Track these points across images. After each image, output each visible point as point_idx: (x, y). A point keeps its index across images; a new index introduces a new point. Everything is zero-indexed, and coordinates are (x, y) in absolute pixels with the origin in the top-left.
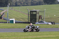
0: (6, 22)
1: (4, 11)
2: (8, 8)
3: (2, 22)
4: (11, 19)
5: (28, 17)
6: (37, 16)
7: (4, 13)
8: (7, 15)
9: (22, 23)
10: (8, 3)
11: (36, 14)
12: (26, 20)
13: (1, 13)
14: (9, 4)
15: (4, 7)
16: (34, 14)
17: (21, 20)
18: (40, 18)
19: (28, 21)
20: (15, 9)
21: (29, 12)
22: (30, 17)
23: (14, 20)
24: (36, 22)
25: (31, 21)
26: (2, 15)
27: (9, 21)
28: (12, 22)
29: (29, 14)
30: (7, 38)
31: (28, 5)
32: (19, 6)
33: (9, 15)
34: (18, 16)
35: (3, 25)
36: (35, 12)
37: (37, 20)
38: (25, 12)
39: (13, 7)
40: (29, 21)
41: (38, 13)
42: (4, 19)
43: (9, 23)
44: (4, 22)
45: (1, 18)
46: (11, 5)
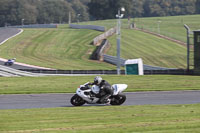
0: (114, 72)
1: (107, 33)
3: (101, 72)
5: (188, 52)
7: (105, 40)
8: (115, 47)
9: (166, 72)
10: (120, 7)
12: (181, 61)
13: (95, 40)
14: (123, 9)
17: (164, 62)
19: (186, 65)
20: (144, 27)
21: (191, 35)
22: (195, 52)
23: (140, 62)
25: (196, 65)
26: (99, 48)
28: (133, 69)
29: (192, 41)
31: (187, 13)
32: (155, 15)
33: (122, 47)
34: (153, 51)
38: (177, 37)
39: (136, 19)
40: (191, 68)
43: (123, 72)
44: (107, 72)
45: (95, 56)
46: (131, 11)
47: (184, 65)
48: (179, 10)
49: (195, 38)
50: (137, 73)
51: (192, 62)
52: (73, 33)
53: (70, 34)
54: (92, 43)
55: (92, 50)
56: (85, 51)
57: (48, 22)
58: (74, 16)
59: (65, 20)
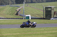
0: (22, 18)
1: (20, 8)
2: (24, 4)
3: (19, 18)
4: (27, 16)
5: (44, 13)
6: (52, 12)
7: (20, 10)
8: (23, 11)
9: (37, 19)
11: (51, 11)
13: (17, 10)
14: (25, 1)
15: (20, 3)
16: (49, 10)
17: (37, 16)
18: (55, 14)
20: (31, 6)
21: (45, 8)
22: (46, 13)
23: (30, 16)
24: (51, 18)
25: (46, 16)
26: (18, 12)
27: (25, 17)
29: (45, 10)
30: (23, 33)
31: (43, 2)
33: (25, 12)
35: (19, 21)
36: (50, 9)
37: (52, 16)
39: (29, 4)
40: (45, 17)
41: (53, 10)
42: (21, 16)
43: (25, 19)
44: (20, 19)
45: (17, 14)
46: (27, 2)
47: (42, 17)
48: (41, 1)
49: (46, 9)
50: (29, 19)
51: (45, 16)
52: (11, 8)
53: (10, 8)
54: (16, 11)
55: (16, 12)
56: (14, 13)
57: (4, 5)
58: (11, 3)
59: (9, 4)
